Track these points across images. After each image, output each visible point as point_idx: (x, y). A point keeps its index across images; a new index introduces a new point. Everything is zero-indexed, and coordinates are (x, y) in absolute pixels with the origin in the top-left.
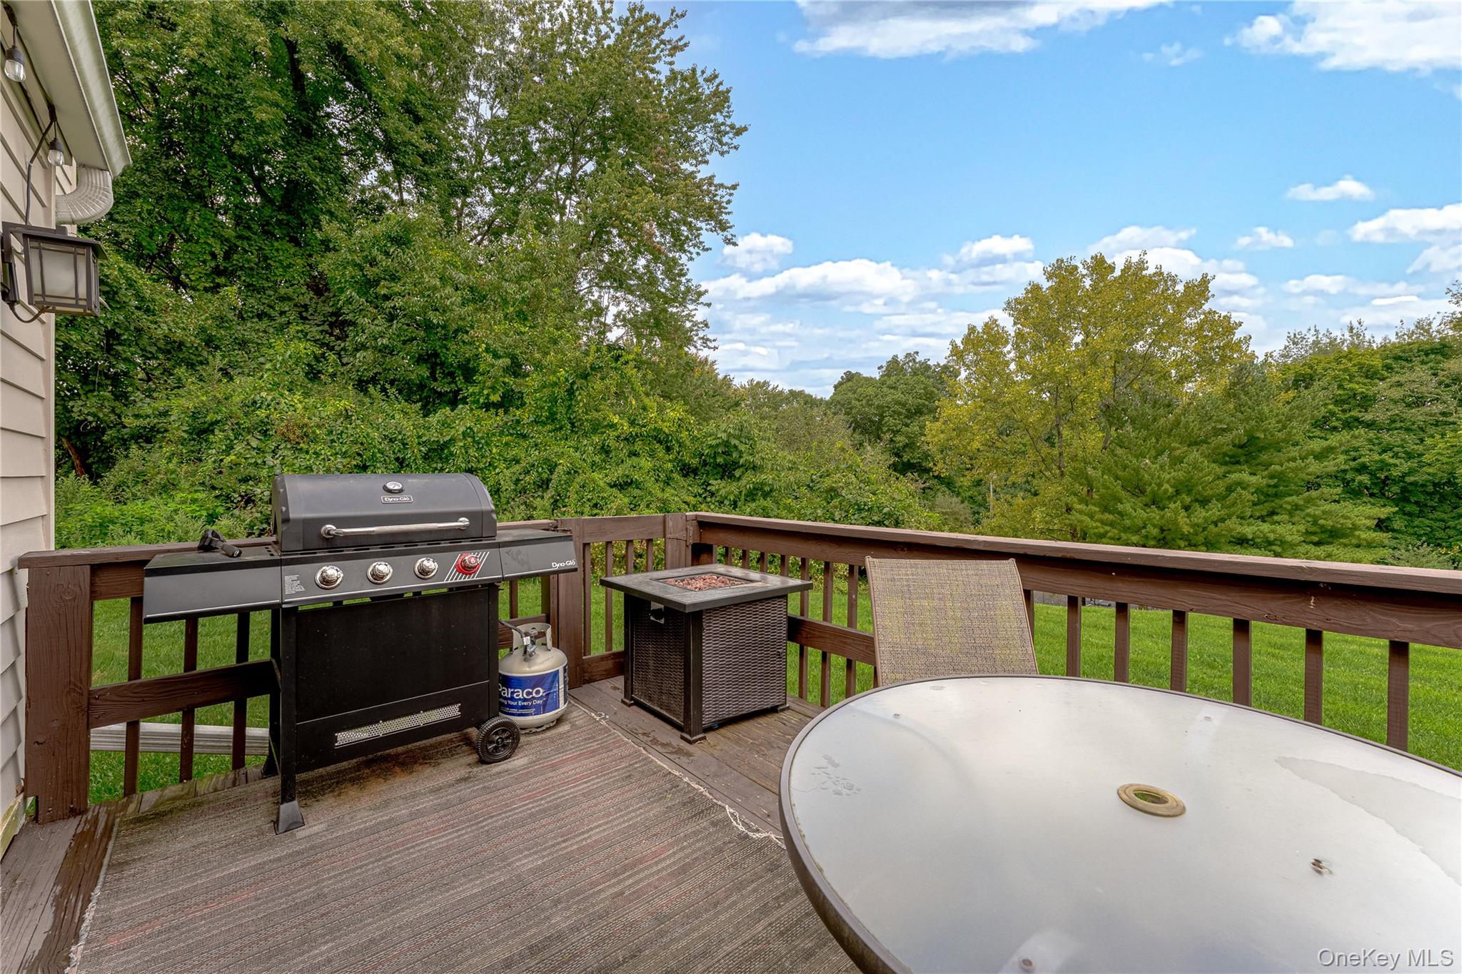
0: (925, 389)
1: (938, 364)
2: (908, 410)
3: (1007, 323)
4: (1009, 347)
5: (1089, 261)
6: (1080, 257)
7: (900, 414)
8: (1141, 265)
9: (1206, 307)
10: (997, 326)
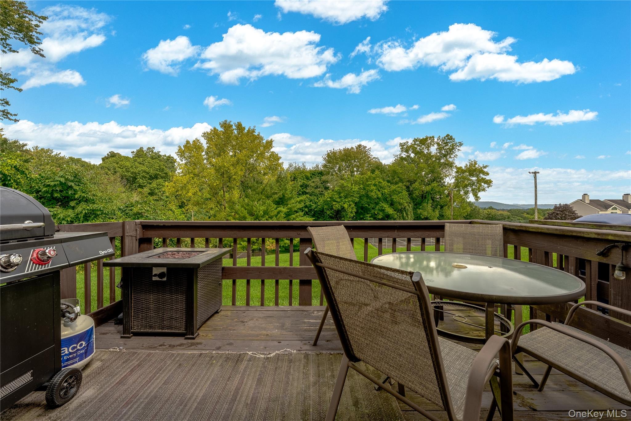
0: (159, 166)
1: (165, 155)
2: (151, 176)
3: (204, 142)
4: (204, 153)
5: (237, 123)
6: (234, 122)
7: (146, 177)
8: (253, 131)
9: (272, 150)
10: (199, 143)
